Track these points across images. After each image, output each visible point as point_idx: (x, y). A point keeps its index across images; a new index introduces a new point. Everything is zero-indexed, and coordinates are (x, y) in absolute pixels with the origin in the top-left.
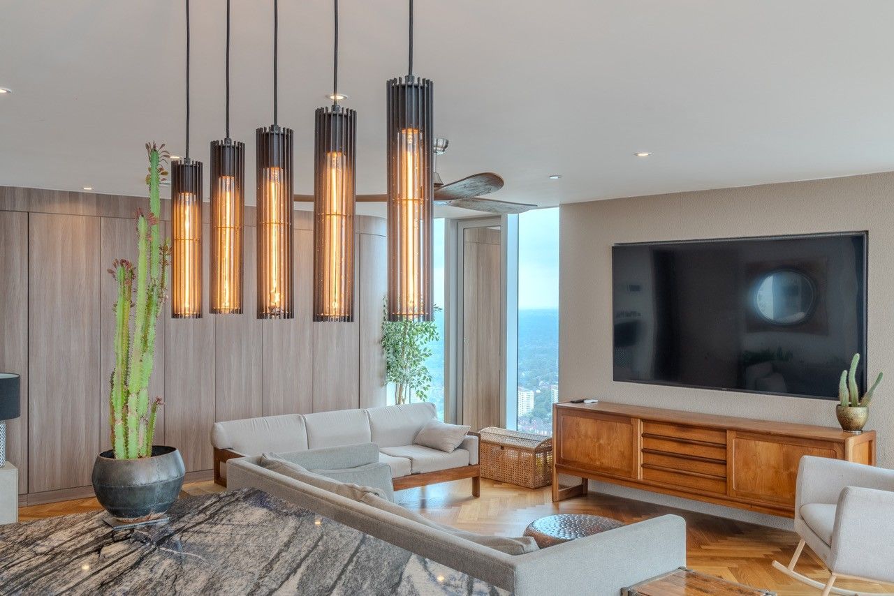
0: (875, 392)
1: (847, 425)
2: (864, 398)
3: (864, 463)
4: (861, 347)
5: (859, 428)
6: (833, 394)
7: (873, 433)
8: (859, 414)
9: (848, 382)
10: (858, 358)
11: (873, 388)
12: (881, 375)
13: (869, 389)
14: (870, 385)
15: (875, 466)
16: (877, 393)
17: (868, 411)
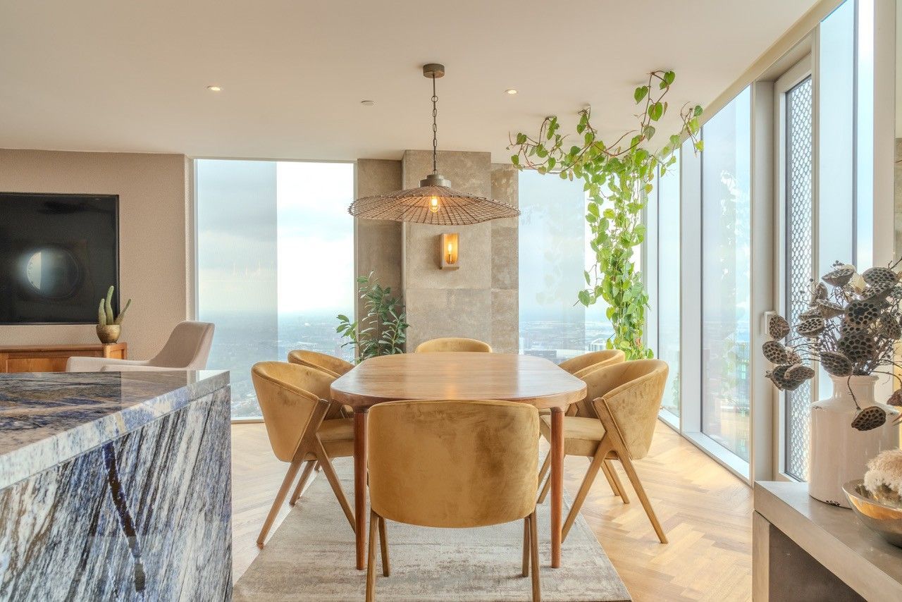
0: (125, 313)
1: (105, 338)
2: (118, 319)
3: (117, 358)
4: (115, 280)
5: (114, 341)
6: (94, 319)
7: (125, 344)
8: (114, 330)
9: (105, 307)
10: (113, 290)
11: (124, 311)
12: (130, 300)
13: (121, 311)
14: (122, 307)
15: (126, 359)
16: (127, 314)
17: (120, 328)
